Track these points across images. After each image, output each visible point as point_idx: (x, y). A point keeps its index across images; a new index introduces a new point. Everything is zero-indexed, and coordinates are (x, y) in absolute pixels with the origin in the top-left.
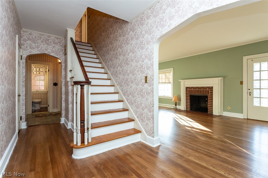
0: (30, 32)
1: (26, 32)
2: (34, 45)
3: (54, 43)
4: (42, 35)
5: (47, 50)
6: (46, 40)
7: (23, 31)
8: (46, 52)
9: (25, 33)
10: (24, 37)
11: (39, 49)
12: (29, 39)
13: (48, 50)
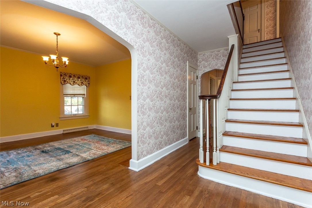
0: (203, 54)
1: (201, 54)
2: (206, 63)
3: (223, 56)
4: (213, 52)
5: (216, 65)
6: (216, 56)
7: (199, 55)
8: (216, 67)
9: (200, 56)
10: (200, 60)
11: (211, 66)
12: (203, 60)
13: (218, 65)
